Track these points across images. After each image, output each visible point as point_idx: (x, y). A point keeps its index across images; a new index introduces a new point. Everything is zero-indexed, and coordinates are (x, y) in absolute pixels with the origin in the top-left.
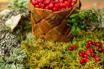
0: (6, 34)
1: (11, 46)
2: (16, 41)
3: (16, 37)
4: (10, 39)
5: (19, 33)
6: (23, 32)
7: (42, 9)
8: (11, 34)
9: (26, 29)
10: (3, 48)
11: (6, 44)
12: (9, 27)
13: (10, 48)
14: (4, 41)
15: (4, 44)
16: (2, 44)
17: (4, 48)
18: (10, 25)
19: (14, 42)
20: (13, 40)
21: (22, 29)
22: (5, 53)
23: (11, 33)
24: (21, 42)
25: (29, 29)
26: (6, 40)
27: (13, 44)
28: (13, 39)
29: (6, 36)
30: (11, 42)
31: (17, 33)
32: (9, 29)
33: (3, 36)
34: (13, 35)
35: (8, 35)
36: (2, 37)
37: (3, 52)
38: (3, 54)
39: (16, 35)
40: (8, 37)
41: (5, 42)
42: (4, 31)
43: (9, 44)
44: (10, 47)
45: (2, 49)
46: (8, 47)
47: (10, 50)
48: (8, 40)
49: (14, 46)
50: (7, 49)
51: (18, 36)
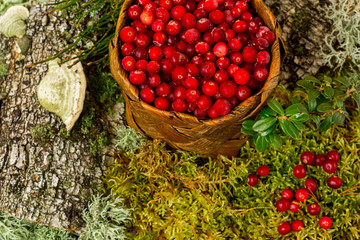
0: (51, 144)
1: (78, 186)
2: (87, 163)
3: (83, 146)
4: (70, 162)
5: (89, 128)
6: (100, 117)
7: (167, 114)
8: (68, 142)
10: (59, 201)
11: (65, 187)
12: (54, 113)
14: (54, 175)
15: (58, 186)
16: (53, 192)
17: (63, 204)
18: (57, 107)
19: (83, 169)
20: (79, 163)
22: (70, 218)
24: (101, 158)
26: (59, 171)
27: (82, 179)
28: (77, 160)
29: (57, 156)
30: (75, 172)
31: (85, 131)
32: (56, 122)
33: (45, 157)
34: (75, 144)
35: (60, 152)
36: (46, 162)
37: (64, 217)
38: (66, 223)
39: (82, 141)
40: (64, 159)
41: (59, 180)
42: (46, 137)
43: (73, 184)
44: (77, 192)
45: (58, 209)
46: (71, 195)
47: (80, 202)
48: (64, 168)
49: (87, 183)
50: (70, 205)
51: (90, 141)
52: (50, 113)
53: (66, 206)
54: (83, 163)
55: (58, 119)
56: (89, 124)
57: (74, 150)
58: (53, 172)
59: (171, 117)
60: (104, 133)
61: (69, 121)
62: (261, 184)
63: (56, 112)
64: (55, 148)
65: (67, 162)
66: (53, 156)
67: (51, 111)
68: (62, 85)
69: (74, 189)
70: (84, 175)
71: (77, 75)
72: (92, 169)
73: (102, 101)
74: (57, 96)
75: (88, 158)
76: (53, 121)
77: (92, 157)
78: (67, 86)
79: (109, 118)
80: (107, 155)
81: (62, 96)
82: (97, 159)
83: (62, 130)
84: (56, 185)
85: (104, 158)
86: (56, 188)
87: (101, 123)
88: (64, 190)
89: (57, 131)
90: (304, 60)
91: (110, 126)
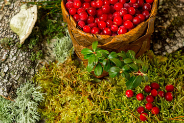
0: (10, 49)
1: (19, 75)
2: (27, 64)
3: (27, 55)
4: (18, 61)
5: (33, 46)
6: (41, 42)
8: (19, 50)
9: (47, 35)
10: (5, 81)
11: (11, 74)
13: (16, 81)
14: (7, 66)
16: (3, 74)
18: (18, 30)
19: (24, 67)
20: (22, 63)
21: (39, 38)
22: (9, 92)
23: (19, 49)
24: (36, 64)
25: (53, 33)
26: (10, 65)
27: (21, 73)
28: (22, 61)
29: (11, 56)
30: (19, 67)
31: (31, 47)
32: (16, 38)
33: (5, 55)
34: (23, 52)
35: (13, 54)
36: (4, 58)
37: (5, 90)
38: (6, 94)
39: (28, 52)
40: (14, 58)
41: (8, 69)
42: (8, 45)
43: (16, 73)
44: (17, 79)
45: (3, 85)
46: (14, 79)
47: (17, 84)
48: (13, 63)
49: (24, 75)
50: (11, 84)
51: (32, 53)
52: (14, 33)
53: (8, 84)
54: (25, 64)
55: (17, 37)
56: (34, 44)
57: (22, 55)
58: (7, 64)
60: (41, 51)
61: (22, 38)
63: (17, 33)
64: (11, 52)
65: (16, 60)
66: (9, 55)
67: (15, 32)
68: (24, 18)
69: (15, 77)
70: (23, 70)
71: (33, 14)
72: (29, 69)
73: (44, 34)
74: (20, 24)
75: (28, 62)
76: (15, 37)
77: (31, 61)
78: (26, 19)
79: (47, 45)
80: (40, 64)
81: (22, 24)
82: (33, 64)
83: (18, 43)
84: (6, 71)
85: (38, 65)
86: (6, 73)
87: (41, 46)
88: (10, 76)
89: (15, 43)
90: (172, 41)
91: (46, 49)
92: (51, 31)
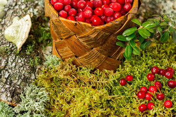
0: (8, 57)
1: (20, 80)
2: (27, 69)
3: (26, 61)
4: (17, 67)
5: (30, 52)
6: (38, 49)
7: (73, 22)
8: (17, 57)
9: (42, 42)
10: (7, 86)
11: (12, 79)
12: (12, 42)
13: (19, 85)
14: (7, 72)
15: (8, 78)
16: (5, 80)
17: (9, 88)
18: (13, 38)
19: (24, 72)
20: (22, 69)
21: (35, 45)
22: (12, 97)
23: (17, 55)
24: (36, 70)
25: (47, 40)
26: (10, 71)
27: (23, 77)
28: (21, 67)
29: (10, 63)
30: (19, 72)
31: (28, 53)
32: (13, 47)
33: (3, 62)
34: (21, 58)
35: (12, 61)
36: (3, 64)
37: (9, 95)
38: (10, 99)
39: (26, 58)
40: (14, 64)
41: (9, 75)
42: (5, 52)
43: (17, 78)
44: (19, 83)
45: (6, 90)
46: (15, 84)
47: (20, 88)
48: (13, 69)
49: (26, 80)
50: (14, 89)
51: (30, 59)
52: (10, 43)
53: (11, 89)
54: (25, 69)
56: (31, 50)
57: (21, 61)
58: (7, 70)
59: (76, 24)
60: (39, 57)
61: (19, 44)
62: (128, 85)
64: (9, 59)
65: (15, 66)
66: (8, 62)
67: (10, 41)
68: (19, 27)
69: (17, 82)
71: (27, 22)
72: (30, 73)
73: (40, 41)
74: (15, 32)
75: (28, 67)
76: (11, 46)
77: (30, 66)
78: (21, 27)
79: (43, 51)
80: (39, 69)
81: (17, 31)
82: (33, 69)
83: (15, 50)
84: (7, 77)
86: (7, 79)
87: (38, 53)
88: (11, 81)
89: (12, 51)
91: (43, 55)
92: (46, 38)
